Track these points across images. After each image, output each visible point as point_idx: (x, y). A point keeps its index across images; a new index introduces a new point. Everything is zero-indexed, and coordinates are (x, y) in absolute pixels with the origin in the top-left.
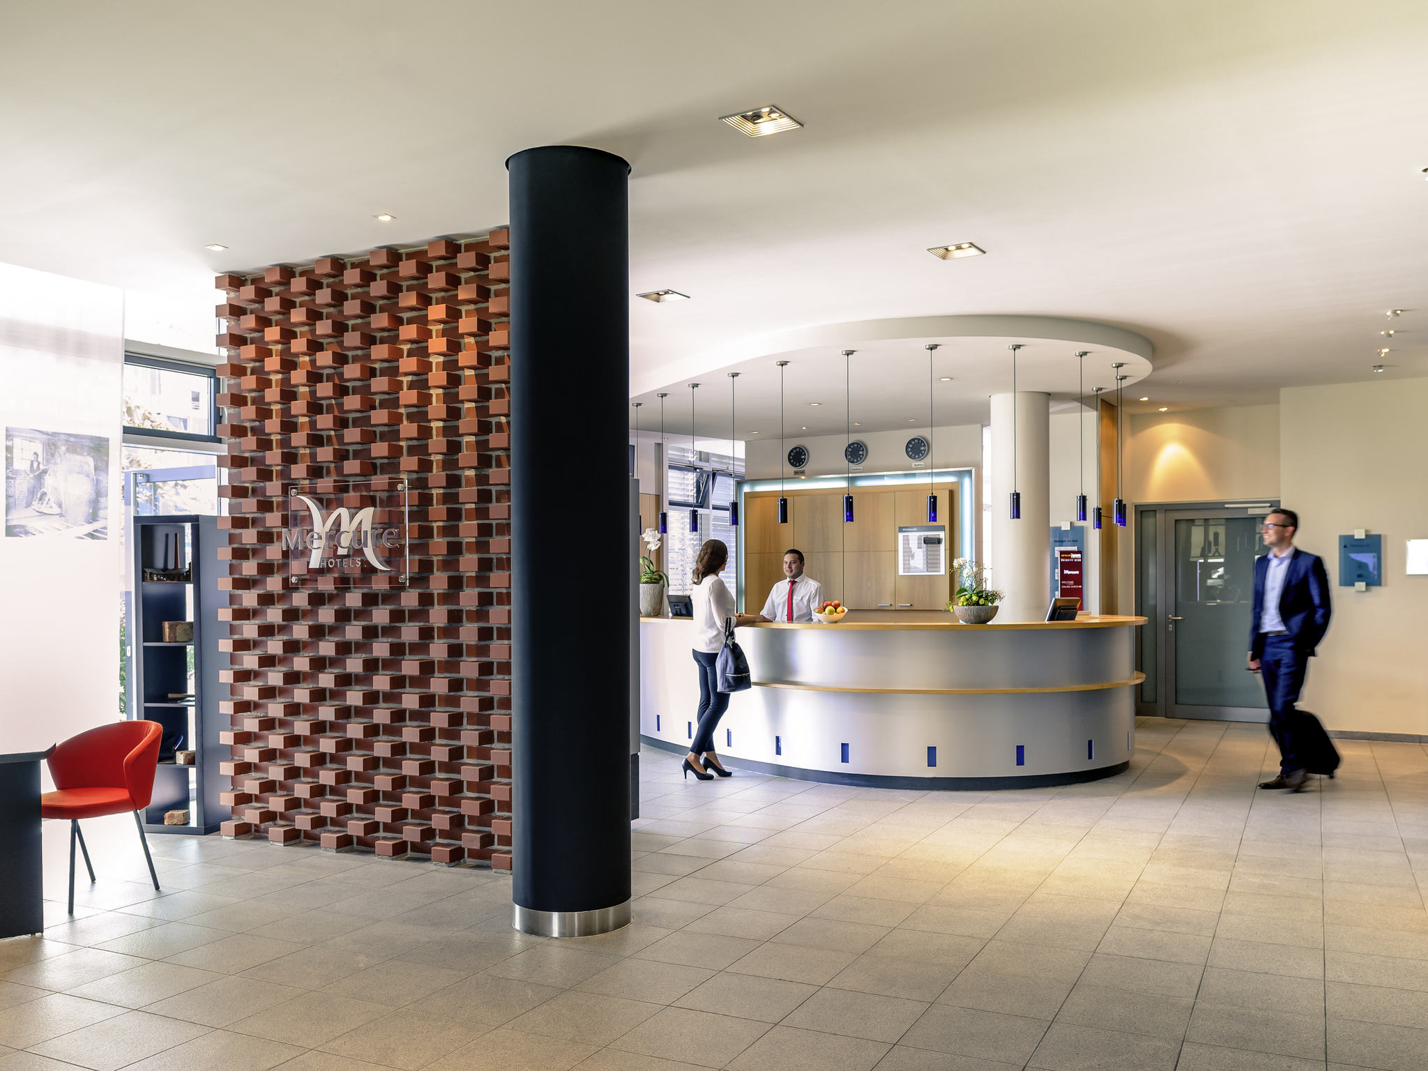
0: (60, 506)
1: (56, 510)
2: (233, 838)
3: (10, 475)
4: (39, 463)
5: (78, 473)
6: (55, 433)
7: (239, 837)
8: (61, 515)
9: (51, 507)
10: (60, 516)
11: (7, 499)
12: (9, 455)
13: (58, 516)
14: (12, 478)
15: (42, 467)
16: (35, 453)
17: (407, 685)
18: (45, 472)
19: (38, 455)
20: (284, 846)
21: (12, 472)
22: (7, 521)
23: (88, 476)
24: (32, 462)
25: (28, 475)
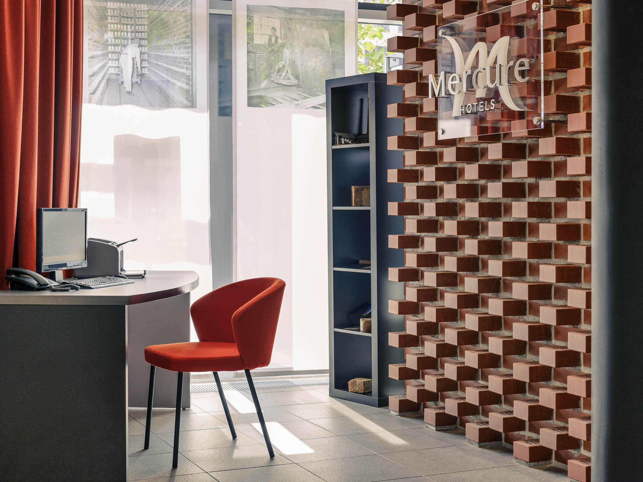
0: (297, 77)
1: (294, 81)
2: (398, 414)
3: (251, 49)
4: (277, 38)
5: (314, 46)
6: (292, 8)
7: (403, 414)
8: (298, 86)
9: (289, 79)
10: (298, 88)
11: (248, 72)
12: (250, 31)
13: (295, 87)
14: (253, 53)
15: (280, 41)
16: (273, 28)
17: (553, 255)
18: (283, 46)
19: (275, 30)
20: (437, 430)
21: (253, 46)
22: (248, 92)
23: (322, 47)
24: (270, 36)
25: (267, 49)
